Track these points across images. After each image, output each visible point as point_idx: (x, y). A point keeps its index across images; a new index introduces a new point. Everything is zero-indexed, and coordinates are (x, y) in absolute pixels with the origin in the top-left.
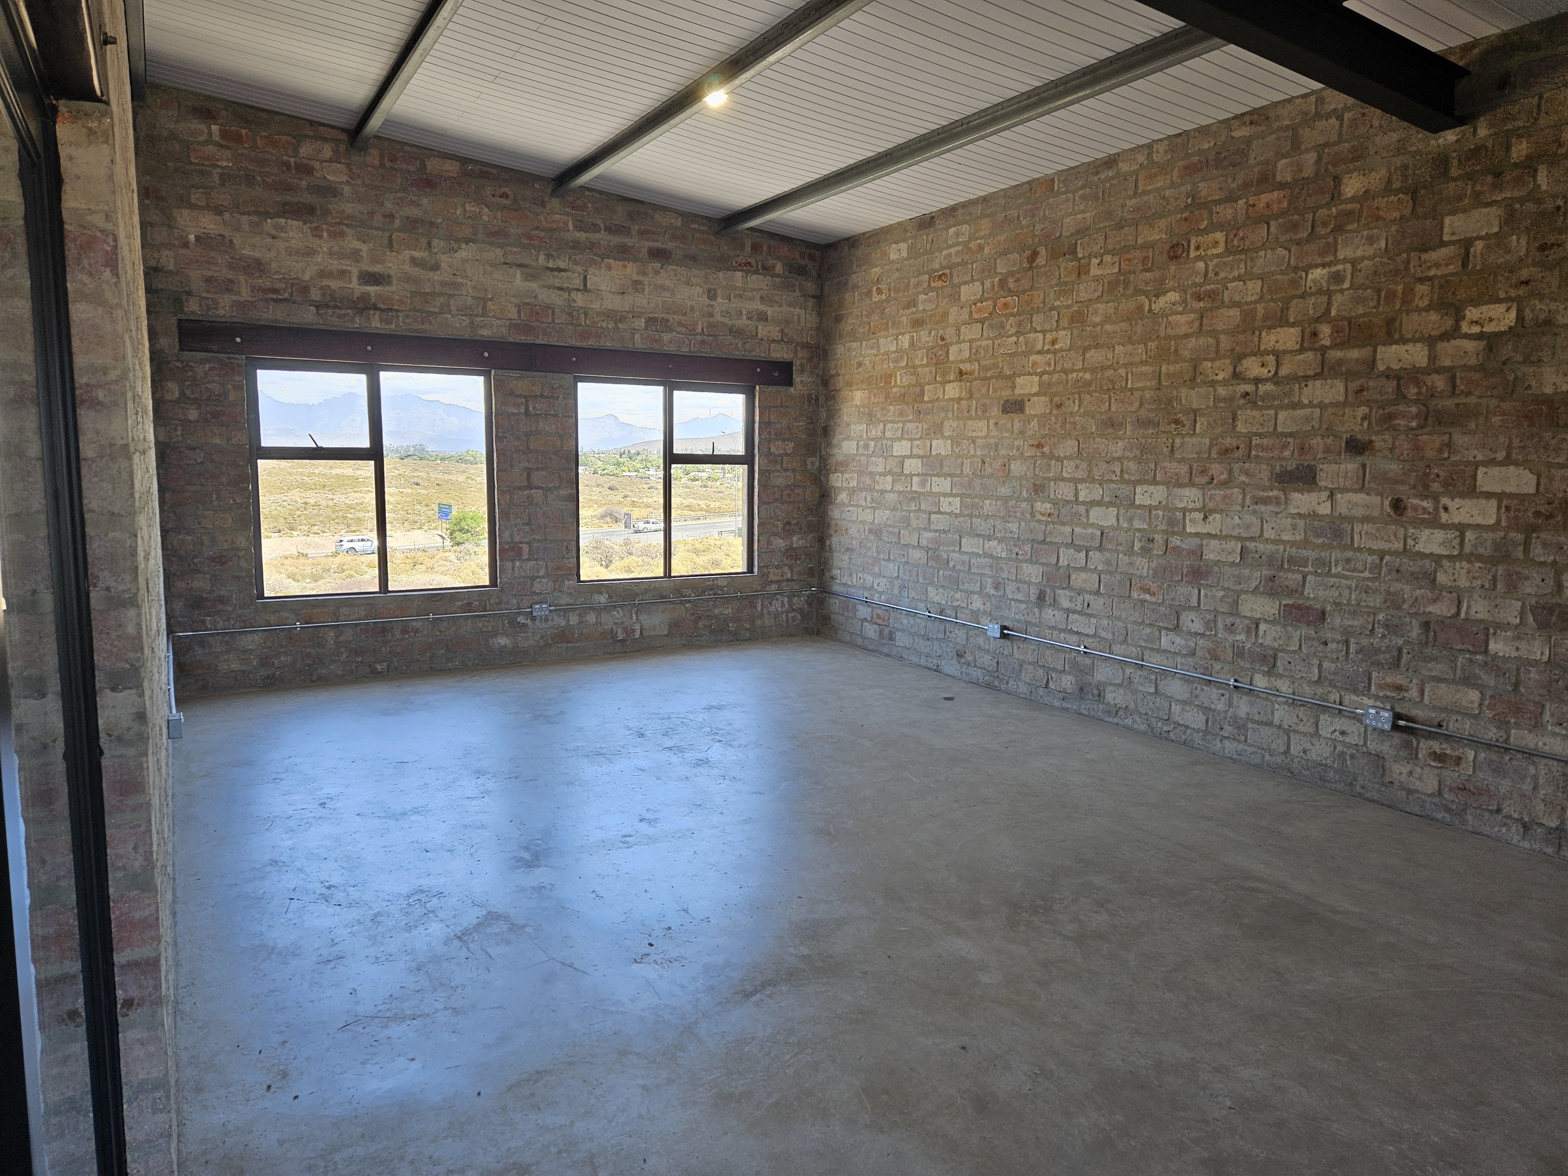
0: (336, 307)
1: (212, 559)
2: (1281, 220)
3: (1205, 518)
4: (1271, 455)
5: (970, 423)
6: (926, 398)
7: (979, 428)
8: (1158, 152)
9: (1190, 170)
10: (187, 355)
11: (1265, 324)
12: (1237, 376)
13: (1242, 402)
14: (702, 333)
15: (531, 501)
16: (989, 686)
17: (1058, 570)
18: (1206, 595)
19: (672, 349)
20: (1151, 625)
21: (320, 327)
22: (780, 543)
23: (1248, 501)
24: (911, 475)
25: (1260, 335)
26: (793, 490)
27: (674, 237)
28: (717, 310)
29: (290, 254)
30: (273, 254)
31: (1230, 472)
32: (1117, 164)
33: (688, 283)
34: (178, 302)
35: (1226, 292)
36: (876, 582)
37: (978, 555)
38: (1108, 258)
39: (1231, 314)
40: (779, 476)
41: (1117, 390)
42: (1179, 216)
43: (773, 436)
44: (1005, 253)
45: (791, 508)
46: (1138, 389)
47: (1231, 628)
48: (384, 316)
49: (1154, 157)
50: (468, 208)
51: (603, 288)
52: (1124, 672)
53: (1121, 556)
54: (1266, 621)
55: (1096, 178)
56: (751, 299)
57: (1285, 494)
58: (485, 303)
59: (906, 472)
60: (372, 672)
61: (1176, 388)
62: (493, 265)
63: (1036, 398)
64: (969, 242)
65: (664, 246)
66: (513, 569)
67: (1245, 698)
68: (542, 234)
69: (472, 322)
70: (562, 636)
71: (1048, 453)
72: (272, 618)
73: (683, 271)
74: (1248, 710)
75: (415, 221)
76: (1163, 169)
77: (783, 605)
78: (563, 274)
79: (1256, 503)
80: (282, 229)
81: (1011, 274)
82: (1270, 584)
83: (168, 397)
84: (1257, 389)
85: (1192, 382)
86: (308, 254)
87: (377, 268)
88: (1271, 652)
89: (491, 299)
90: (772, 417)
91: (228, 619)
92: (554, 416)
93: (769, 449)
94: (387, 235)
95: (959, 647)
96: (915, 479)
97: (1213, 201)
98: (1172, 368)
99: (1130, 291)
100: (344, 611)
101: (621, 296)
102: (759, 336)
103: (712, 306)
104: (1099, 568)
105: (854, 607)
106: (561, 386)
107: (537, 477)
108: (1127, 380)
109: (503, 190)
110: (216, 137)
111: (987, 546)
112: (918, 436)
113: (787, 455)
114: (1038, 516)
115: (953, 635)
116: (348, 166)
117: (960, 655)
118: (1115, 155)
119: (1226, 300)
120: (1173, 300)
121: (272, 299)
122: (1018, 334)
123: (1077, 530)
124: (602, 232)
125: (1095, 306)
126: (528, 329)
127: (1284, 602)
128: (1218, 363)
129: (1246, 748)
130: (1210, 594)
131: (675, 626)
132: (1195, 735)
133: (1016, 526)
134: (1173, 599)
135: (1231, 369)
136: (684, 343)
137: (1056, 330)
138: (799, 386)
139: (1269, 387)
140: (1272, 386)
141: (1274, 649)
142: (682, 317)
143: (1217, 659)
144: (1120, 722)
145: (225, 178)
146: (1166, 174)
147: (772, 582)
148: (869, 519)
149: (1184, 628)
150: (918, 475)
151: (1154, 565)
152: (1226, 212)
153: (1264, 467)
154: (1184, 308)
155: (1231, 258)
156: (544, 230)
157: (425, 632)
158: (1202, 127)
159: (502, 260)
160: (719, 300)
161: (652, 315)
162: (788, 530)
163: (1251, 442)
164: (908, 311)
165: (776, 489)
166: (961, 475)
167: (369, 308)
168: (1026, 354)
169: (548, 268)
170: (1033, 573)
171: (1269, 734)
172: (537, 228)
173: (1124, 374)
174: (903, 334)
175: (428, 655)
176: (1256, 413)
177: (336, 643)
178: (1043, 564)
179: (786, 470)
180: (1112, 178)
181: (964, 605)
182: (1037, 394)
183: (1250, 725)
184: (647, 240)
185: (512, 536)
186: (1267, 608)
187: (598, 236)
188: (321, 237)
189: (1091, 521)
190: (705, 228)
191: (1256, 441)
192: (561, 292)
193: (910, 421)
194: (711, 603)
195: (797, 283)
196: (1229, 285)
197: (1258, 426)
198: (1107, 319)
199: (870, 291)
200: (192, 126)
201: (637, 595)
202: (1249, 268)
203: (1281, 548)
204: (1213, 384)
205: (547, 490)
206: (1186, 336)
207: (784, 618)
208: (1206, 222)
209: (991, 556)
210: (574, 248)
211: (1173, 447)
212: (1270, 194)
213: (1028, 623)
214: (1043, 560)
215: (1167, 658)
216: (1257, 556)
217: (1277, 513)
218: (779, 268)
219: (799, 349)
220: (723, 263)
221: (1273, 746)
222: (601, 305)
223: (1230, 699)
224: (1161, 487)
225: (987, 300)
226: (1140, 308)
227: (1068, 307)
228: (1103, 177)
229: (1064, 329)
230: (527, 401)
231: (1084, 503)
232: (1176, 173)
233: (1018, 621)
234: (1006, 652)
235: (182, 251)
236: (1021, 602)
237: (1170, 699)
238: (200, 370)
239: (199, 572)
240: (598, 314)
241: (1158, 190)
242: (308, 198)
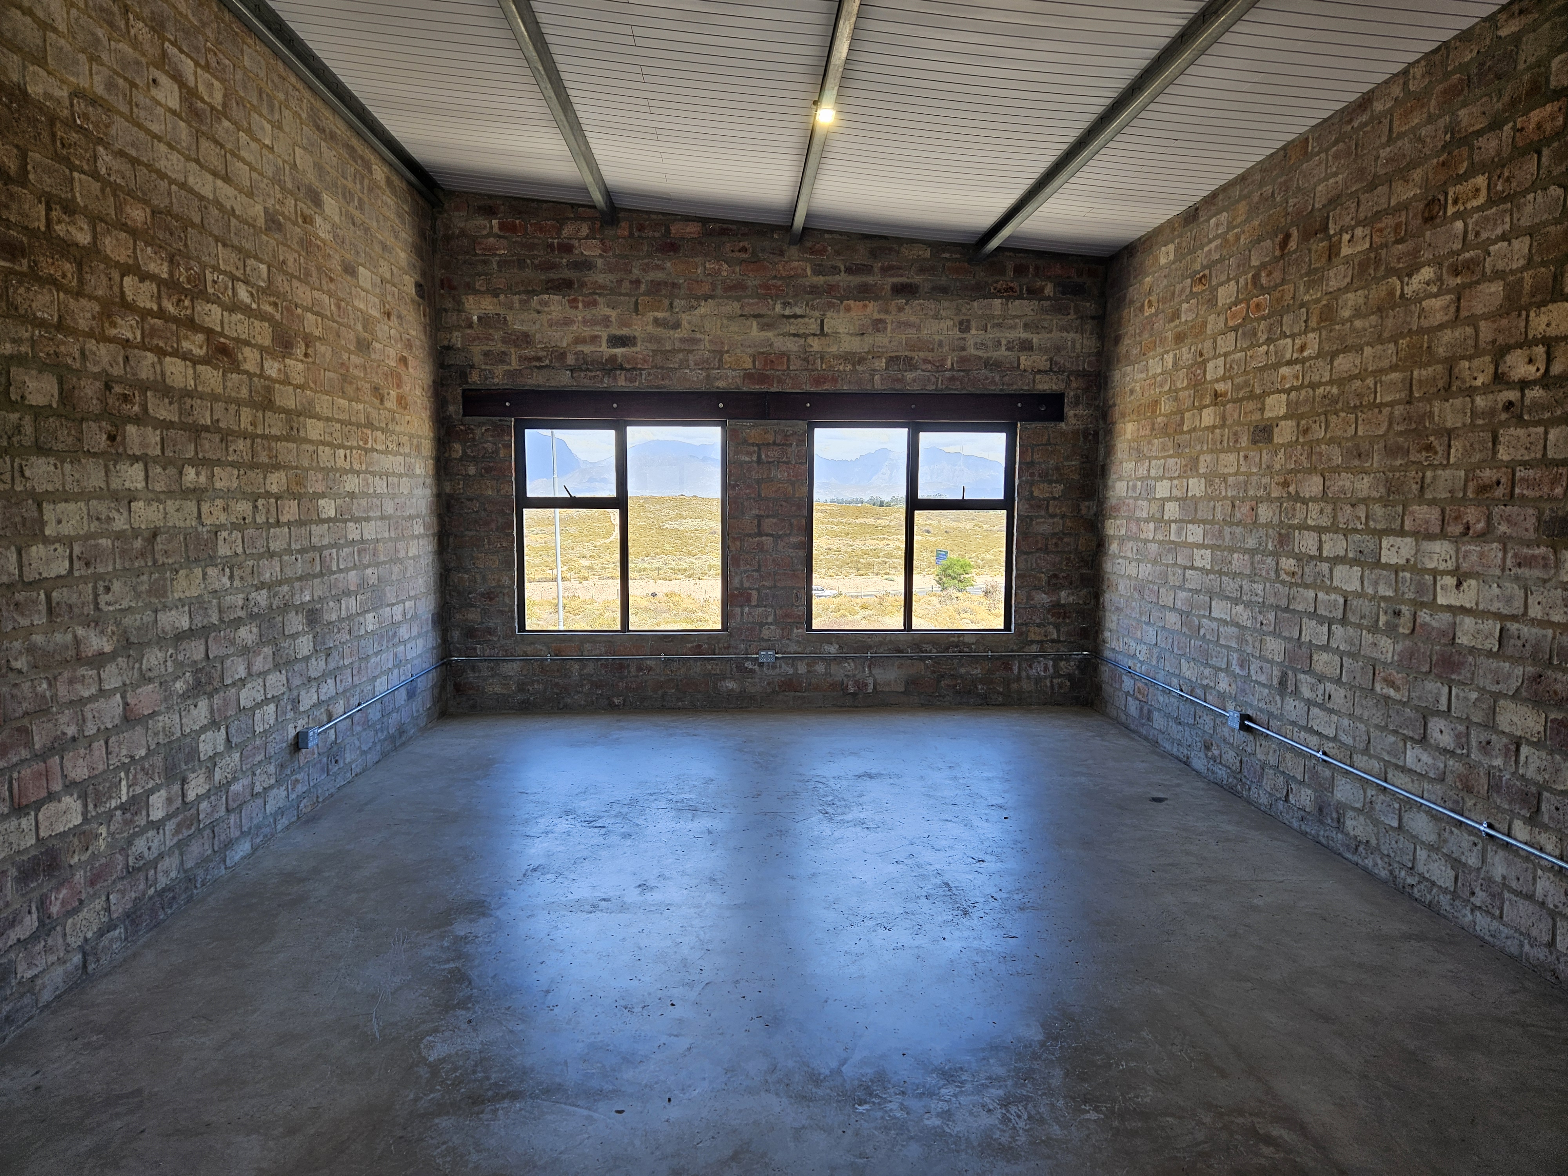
0: (588, 369)
1: (482, 595)
2: (1556, 144)
3: (1459, 585)
4: (1538, 494)
5: (1222, 456)
6: (1185, 429)
7: (1229, 462)
8: (1414, 78)
9: (1451, 95)
10: (468, 419)
11: (1534, 300)
12: (1499, 379)
13: (1504, 416)
14: (952, 369)
15: (761, 547)
16: (1231, 791)
17: (1300, 647)
18: (1457, 696)
19: (916, 388)
20: (1395, 732)
21: (574, 389)
22: (1042, 598)
23: (1509, 562)
24: (1170, 522)
25: (1528, 316)
26: (1061, 539)
27: (922, 270)
28: (971, 342)
29: (551, 326)
30: (537, 326)
31: (1489, 518)
32: (1372, 104)
33: (937, 317)
34: (463, 376)
35: (1488, 260)
36: (1139, 648)
37: (1225, 622)
38: (1359, 231)
39: (1493, 290)
40: (1044, 523)
41: (1366, 406)
42: (1435, 161)
43: (1036, 478)
44: (1259, 241)
45: (1057, 560)
46: (1386, 405)
47: (1486, 747)
48: (629, 376)
49: (1411, 86)
50: (708, 266)
51: (841, 331)
52: (1365, 792)
53: (1364, 632)
54: (1529, 743)
55: (1350, 127)
56: (1013, 327)
57: (1555, 553)
58: (722, 356)
59: (1166, 518)
60: (610, 705)
61: (1429, 401)
62: (730, 318)
63: (1283, 423)
64: (1227, 233)
65: (909, 281)
66: (742, 614)
67: (1501, 853)
68: (780, 283)
69: (708, 376)
70: (790, 685)
71: (1293, 493)
72: (529, 649)
73: (931, 305)
74: (1505, 873)
75: (659, 284)
76: (1420, 99)
77: (1046, 669)
78: (799, 320)
79: (1519, 565)
80: (546, 304)
81: (1263, 266)
82: (1535, 687)
83: (454, 455)
84: (1523, 395)
85: (1446, 392)
86: (566, 324)
87: (625, 331)
88: (1534, 789)
89: (727, 352)
90: (1036, 456)
91: (494, 648)
92: (787, 463)
93: (1032, 493)
94: (634, 300)
95: (1207, 737)
96: (1173, 525)
97: (1473, 132)
98: (1424, 372)
99: (1382, 271)
100: (588, 646)
101: (859, 338)
102: (1022, 367)
103: (964, 339)
104: (1341, 648)
105: (1120, 677)
106: (795, 433)
107: (768, 524)
108: (1376, 392)
109: (741, 244)
110: (496, 230)
111: (1234, 611)
112: (1176, 475)
113: (1054, 498)
114: (1284, 576)
115: (1201, 721)
116: (602, 240)
117: (1207, 747)
118: (1368, 92)
119: (1488, 271)
120: (1427, 278)
121: (536, 367)
122: (1269, 341)
123: (1321, 595)
124: (843, 273)
125: (1344, 296)
126: (763, 378)
127: (1552, 716)
128: (1476, 362)
129: (1502, 927)
130: (1462, 694)
131: (912, 683)
132: (1441, 896)
133: (1261, 587)
134: (1420, 698)
135: (1491, 370)
136: (929, 380)
137: (1306, 332)
138: (1073, 421)
139: (1535, 393)
140: (1541, 391)
141: (1536, 784)
142: (927, 353)
143: (1469, 790)
144: (1360, 861)
145: (503, 264)
146: (1422, 106)
147: (1032, 642)
148: (1134, 573)
149: (1432, 741)
150: (1175, 521)
151: (1399, 647)
152: (1489, 145)
153: (1531, 511)
154: (1440, 288)
155: (1494, 210)
156: (782, 278)
157: (658, 671)
158: (1463, 32)
159: (739, 312)
160: (973, 332)
161: (893, 354)
162: (1054, 584)
163: (1514, 475)
164: (1172, 325)
165: (1039, 537)
166: (1212, 522)
167: (616, 369)
168: (1277, 366)
169: (784, 316)
170: (1274, 647)
171: (1530, 912)
172: (775, 277)
173: (1372, 385)
174: (1167, 352)
175: (660, 692)
176: (1521, 432)
177: (581, 675)
178: (1285, 638)
179: (1053, 516)
180: (1365, 124)
181: (1212, 684)
182: (1285, 417)
183: (1507, 895)
184: (892, 276)
185: (741, 583)
186: (1530, 723)
187: (837, 277)
188: (577, 308)
189: (1335, 584)
190: (958, 256)
191: (1520, 473)
192: (796, 339)
193: (1170, 456)
194: (956, 661)
195: (1072, 304)
196: (1491, 248)
197: (1523, 451)
198: (1358, 313)
199: (1143, 305)
200: (477, 223)
201: (870, 647)
202: (1515, 221)
203: (1550, 632)
204: (1470, 392)
205: (777, 538)
206: (1441, 327)
207: (1048, 684)
208: (1465, 164)
209: (1237, 625)
210: (811, 293)
211: (1423, 482)
212: (1542, 109)
213: (1270, 714)
214: (1286, 634)
215: (1413, 781)
216: (1519, 643)
217: (1545, 581)
218: (1049, 290)
219: (1072, 378)
220: (980, 291)
221: (1534, 932)
222: (839, 347)
223: (1484, 852)
224: (1409, 540)
225: (1241, 302)
226: (1391, 293)
227: (1318, 301)
228: (1356, 124)
229: (1313, 330)
230: (759, 449)
231: (1328, 559)
232: (1433, 102)
233: (1261, 710)
234: (1249, 749)
235: (469, 331)
236: (1264, 685)
237: (1415, 839)
238: (478, 432)
239: (472, 606)
240: (836, 357)
241: (1413, 130)
242: (567, 274)
